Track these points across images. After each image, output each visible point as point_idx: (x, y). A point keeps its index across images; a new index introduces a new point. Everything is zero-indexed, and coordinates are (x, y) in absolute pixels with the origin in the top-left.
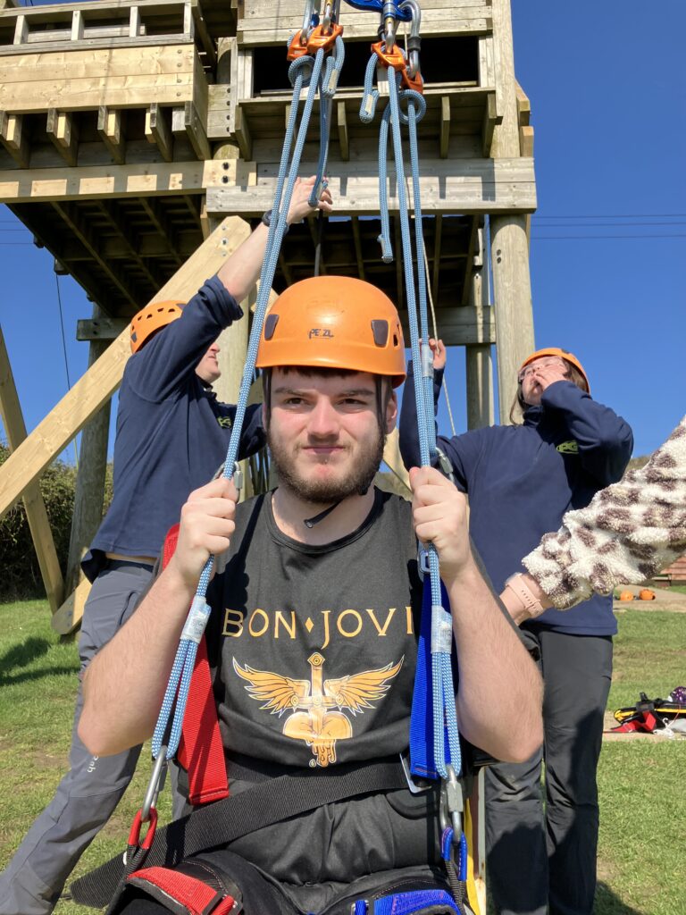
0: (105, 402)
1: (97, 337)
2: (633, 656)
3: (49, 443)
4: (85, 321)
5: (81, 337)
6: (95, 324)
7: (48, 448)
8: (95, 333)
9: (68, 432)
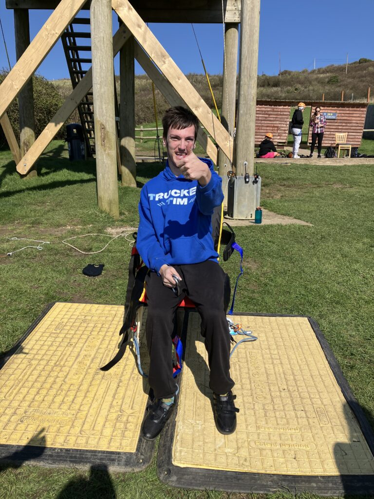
1: (18, 7)
2: (289, 186)
5: (8, 7)
7: (15, 87)
8: (17, 4)
9: (25, 79)
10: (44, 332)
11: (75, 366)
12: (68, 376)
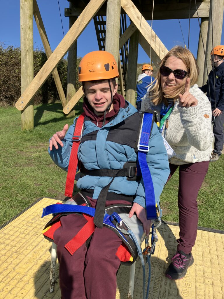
0: (75, 41)
1: (71, 15)
3: (58, 56)
4: (67, 9)
5: (66, 15)
6: (71, 10)
7: (58, 58)
8: (71, 13)
9: (64, 53)
10: (23, 221)
11: (30, 256)
12: (20, 265)
